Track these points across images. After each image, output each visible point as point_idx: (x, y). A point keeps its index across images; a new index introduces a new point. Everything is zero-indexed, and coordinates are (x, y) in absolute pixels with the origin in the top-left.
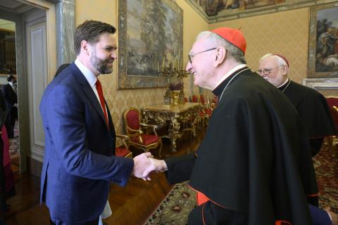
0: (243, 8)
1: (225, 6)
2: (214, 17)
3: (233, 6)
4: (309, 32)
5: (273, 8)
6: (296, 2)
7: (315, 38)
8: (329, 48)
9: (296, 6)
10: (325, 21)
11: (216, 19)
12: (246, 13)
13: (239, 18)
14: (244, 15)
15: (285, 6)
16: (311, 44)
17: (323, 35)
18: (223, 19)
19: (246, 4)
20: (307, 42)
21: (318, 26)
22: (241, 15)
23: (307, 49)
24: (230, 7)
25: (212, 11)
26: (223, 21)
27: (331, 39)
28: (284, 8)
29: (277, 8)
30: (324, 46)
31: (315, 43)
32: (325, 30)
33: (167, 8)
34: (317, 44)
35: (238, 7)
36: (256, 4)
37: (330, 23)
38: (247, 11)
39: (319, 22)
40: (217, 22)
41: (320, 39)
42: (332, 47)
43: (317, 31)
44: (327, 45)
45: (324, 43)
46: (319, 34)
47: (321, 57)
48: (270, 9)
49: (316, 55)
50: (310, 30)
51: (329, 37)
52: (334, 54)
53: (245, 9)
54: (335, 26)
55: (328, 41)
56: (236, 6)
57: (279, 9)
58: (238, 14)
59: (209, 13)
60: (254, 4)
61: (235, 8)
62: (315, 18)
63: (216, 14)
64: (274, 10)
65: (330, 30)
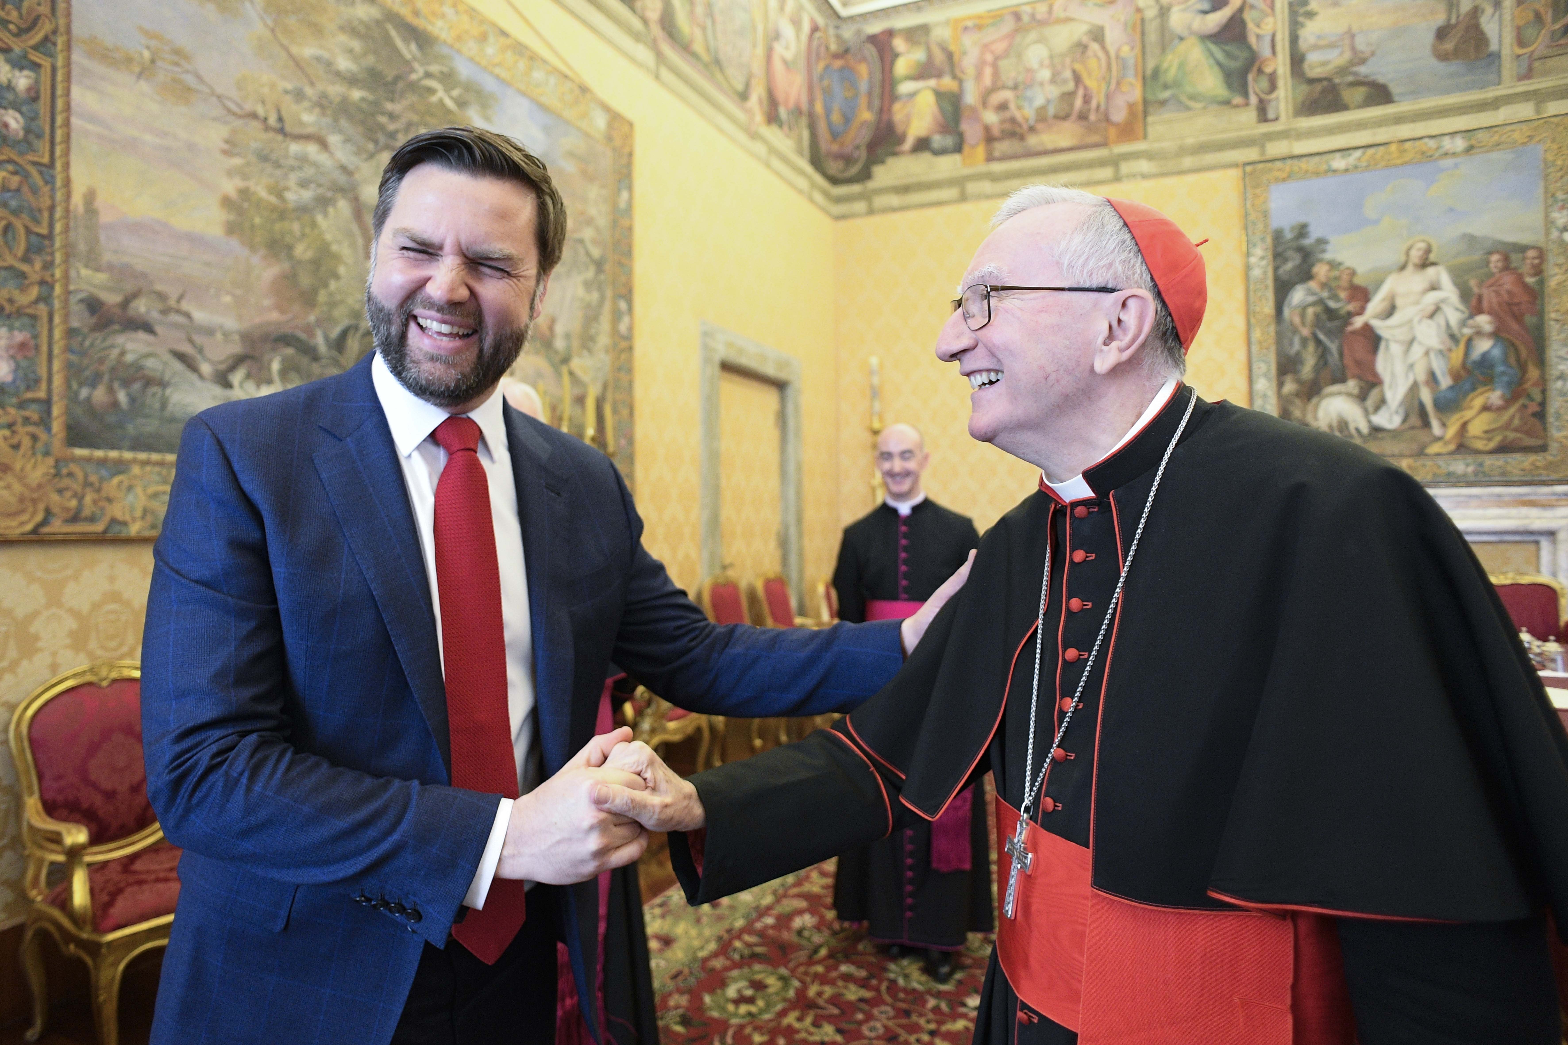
0: (981, 151)
1: (901, 139)
2: (856, 188)
3: (938, 140)
4: (1247, 278)
5: (1102, 163)
6: (1190, 141)
7: (1268, 307)
8: (1323, 353)
9: (1188, 162)
10: (1302, 231)
11: (866, 197)
12: (994, 178)
13: (963, 198)
14: (986, 187)
15: (1149, 156)
16: (1257, 334)
17: (1298, 295)
18: (894, 200)
19: (990, 139)
20: (1240, 323)
21: (1278, 256)
22: (972, 188)
23: (1241, 355)
24: (922, 145)
25: (848, 160)
26: (894, 210)
27: (1330, 313)
28: (1144, 166)
29: (1115, 162)
30: (1304, 342)
31: (1272, 329)
32: (1305, 274)
33: (489, 84)
34: (1280, 337)
35: (958, 149)
36: (1033, 141)
37: (1322, 241)
38: (997, 167)
39: (1278, 236)
40: (871, 212)
41: (1286, 312)
42: (1333, 347)
43: (1277, 279)
44: (1318, 342)
45: (1305, 332)
46: (1283, 289)
47: (1298, 394)
48: (1091, 165)
49: (1280, 384)
50: (1248, 268)
51: (1321, 302)
52: (1342, 380)
53: (990, 158)
54: (1339, 258)
55: (1318, 323)
56: (949, 141)
57: (1126, 168)
58: (959, 182)
59: (834, 167)
60: (1022, 138)
61: (942, 152)
62: (1265, 214)
63: (865, 175)
64: (1107, 173)
65: (1321, 271)
